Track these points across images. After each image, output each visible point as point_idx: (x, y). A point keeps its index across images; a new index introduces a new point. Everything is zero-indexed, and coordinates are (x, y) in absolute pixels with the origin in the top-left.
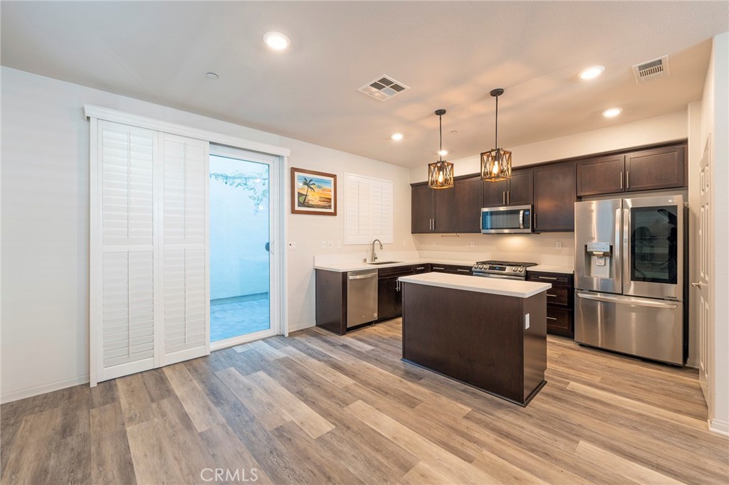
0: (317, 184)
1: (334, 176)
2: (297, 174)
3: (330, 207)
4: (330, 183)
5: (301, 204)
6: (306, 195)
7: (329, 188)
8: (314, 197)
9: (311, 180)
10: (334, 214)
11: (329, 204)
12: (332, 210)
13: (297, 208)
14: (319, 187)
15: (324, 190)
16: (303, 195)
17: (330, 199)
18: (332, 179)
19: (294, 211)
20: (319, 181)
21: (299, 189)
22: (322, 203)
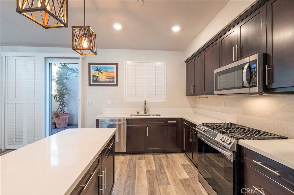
0: (104, 70)
1: (117, 64)
2: (92, 66)
3: (113, 82)
4: (114, 68)
5: (94, 81)
6: (98, 76)
7: (113, 71)
8: (102, 77)
9: (101, 68)
10: (117, 85)
11: (113, 80)
12: (115, 83)
13: (92, 83)
14: (106, 71)
15: (109, 72)
16: (96, 76)
17: (114, 77)
18: (115, 66)
19: (90, 85)
20: (105, 68)
21: (93, 73)
22: (108, 80)
